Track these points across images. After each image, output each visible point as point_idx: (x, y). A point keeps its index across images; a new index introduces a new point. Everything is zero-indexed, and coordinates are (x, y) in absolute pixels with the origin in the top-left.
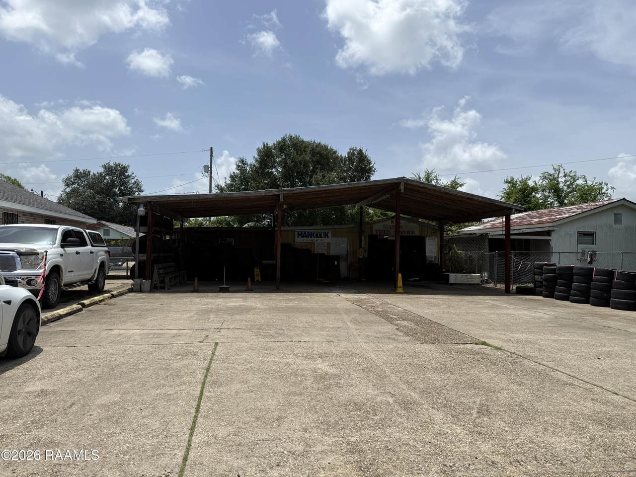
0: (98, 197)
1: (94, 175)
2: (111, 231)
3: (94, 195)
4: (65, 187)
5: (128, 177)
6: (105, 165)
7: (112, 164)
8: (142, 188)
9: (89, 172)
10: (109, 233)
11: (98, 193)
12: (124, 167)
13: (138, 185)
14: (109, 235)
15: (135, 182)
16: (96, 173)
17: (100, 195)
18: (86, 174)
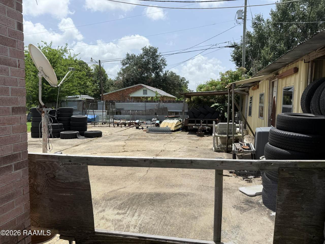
0: (140, 70)
1: (137, 56)
2: (148, 91)
3: (137, 69)
4: (122, 66)
5: (157, 56)
6: (143, 48)
7: (148, 47)
8: (166, 63)
9: (135, 55)
10: (147, 92)
11: (140, 67)
12: (155, 49)
13: (163, 61)
14: (146, 94)
15: (162, 59)
16: (138, 55)
17: (141, 69)
18: (133, 57)
